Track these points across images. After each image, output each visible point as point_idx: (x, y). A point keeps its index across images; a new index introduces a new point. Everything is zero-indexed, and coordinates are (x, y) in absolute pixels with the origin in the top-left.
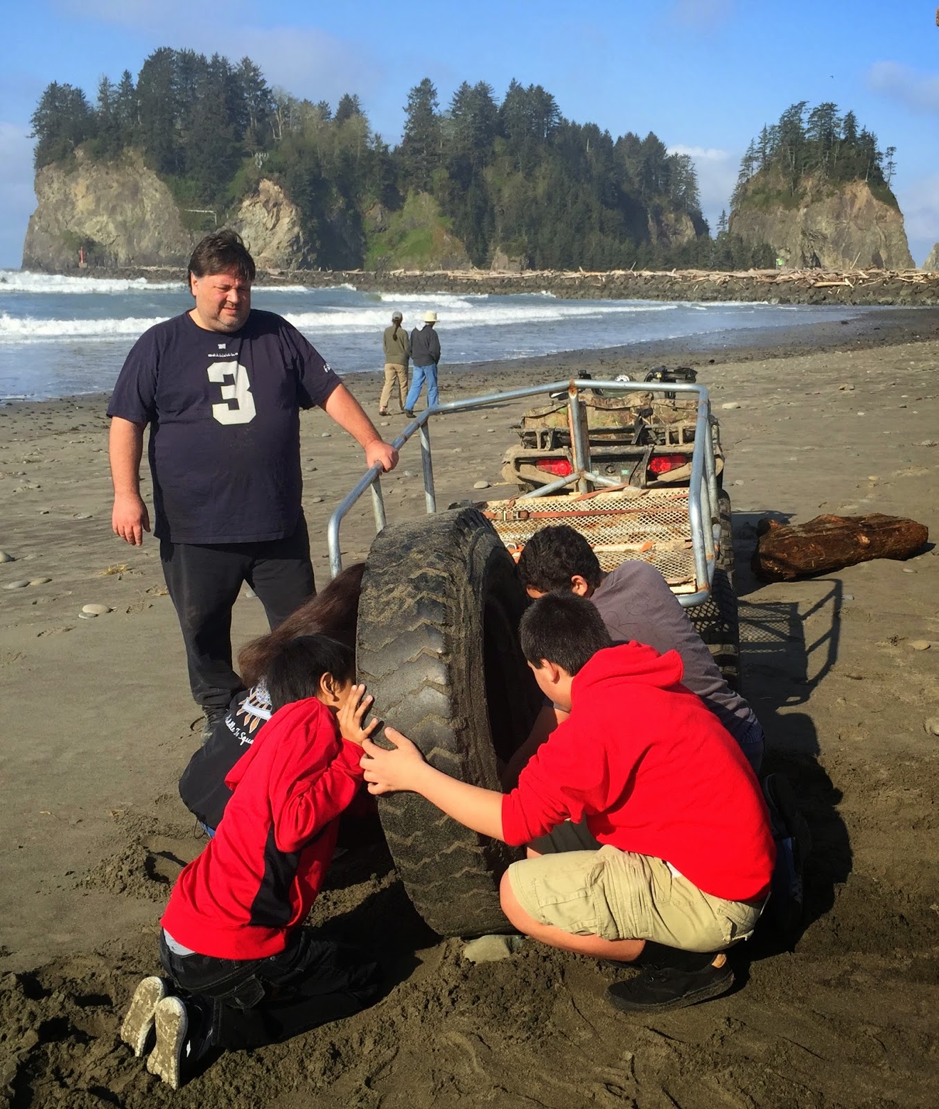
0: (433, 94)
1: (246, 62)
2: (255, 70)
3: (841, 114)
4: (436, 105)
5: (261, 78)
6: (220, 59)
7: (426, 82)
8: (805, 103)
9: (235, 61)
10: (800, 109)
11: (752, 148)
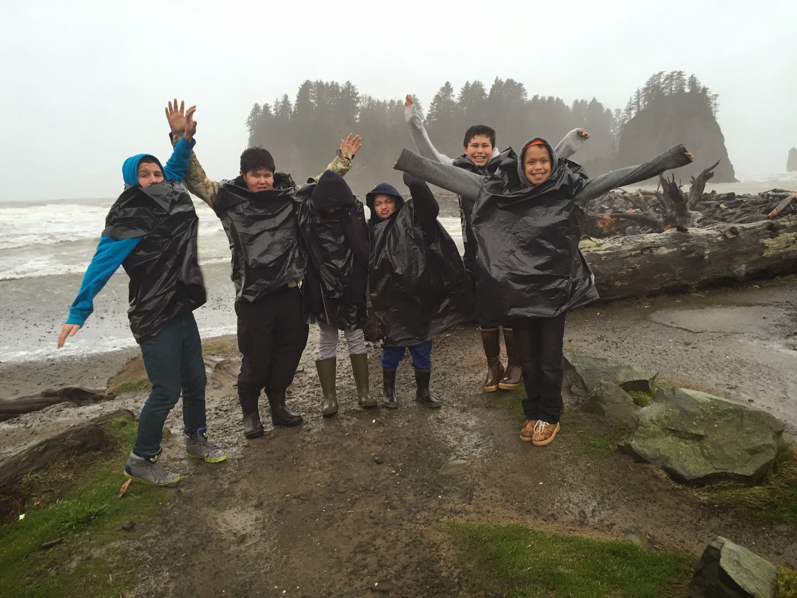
0: (451, 90)
1: (348, 83)
2: (353, 87)
3: (687, 77)
4: (453, 96)
5: (356, 92)
6: (335, 83)
7: (447, 84)
8: (662, 72)
9: (342, 83)
10: (660, 76)
11: (630, 102)
